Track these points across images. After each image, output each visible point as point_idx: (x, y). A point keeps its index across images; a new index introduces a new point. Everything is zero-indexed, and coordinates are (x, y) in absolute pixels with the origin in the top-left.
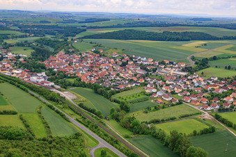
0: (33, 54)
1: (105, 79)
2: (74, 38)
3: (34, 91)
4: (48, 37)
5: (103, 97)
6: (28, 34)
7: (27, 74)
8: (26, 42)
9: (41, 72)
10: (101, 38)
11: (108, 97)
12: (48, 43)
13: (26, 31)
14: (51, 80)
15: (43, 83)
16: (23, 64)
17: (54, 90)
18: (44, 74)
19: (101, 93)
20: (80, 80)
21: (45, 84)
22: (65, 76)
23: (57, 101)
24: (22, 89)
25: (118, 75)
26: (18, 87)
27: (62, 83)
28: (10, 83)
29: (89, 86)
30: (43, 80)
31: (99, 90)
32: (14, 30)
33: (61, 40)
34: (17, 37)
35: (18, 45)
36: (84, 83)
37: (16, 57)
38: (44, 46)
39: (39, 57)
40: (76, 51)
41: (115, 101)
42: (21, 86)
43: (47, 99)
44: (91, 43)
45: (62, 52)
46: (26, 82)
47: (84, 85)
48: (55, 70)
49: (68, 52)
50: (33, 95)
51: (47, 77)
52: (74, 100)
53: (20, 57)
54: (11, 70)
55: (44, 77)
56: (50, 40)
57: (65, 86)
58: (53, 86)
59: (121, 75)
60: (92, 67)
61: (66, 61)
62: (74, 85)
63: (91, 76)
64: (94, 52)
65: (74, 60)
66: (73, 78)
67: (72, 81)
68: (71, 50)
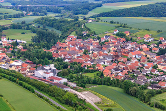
0: (34, 40)
1: (138, 73)
2: (87, 16)
3: (42, 90)
4: (52, 15)
5: (138, 100)
6: (25, 13)
7: (29, 66)
8: (23, 23)
9: (48, 64)
10: (124, 15)
11: (145, 100)
12: (52, 24)
13: (22, 9)
14: (63, 75)
15: (52, 79)
16: (23, 53)
17: (69, 89)
18: (52, 67)
19: (135, 94)
20: (102, 75)
21: (56, 81)
22: (81, 70)
23: (76, 105)
24: (26, 88)
25: (155, 67)
26: (21, 84)
27: (78, 79)
28: (10, 79)
29: (116, 83)
30: (52, 74)
31: (132, 89)
33: (69, 19)
34: (10, 17)
35: (14, 27)
36: (109, 79)
38: (47, 28)
39: (42, 43)
40: (92, 34)
41: (157, 106)
42: (24, 83)
43: (60, 102)
44: (112, 22)
45: (73, 36)
46: (29, 78)
48: (67, 60)
49: (80, 36)
50: (41, 97)
51: (57, 71)
52: (97, 103)
53: (17, 44)
54: (8, 62)
55: (53, 71)
56: (55, 20)
57: (83, 84)
58: (66, 84)
59: (161, 67)
60: (117, 56)
61: (80, 49)
62: (95, 83)
63: (117, 69)
64: (118, 35)
65: (91, 47)
66: (92, 72)
67: (91, 76)
68: (85, 33)
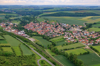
0: (20, 23)
1: (48, 33)
2: (38, 16)
3: (19, 38)
4: (28, 16)
5: (46, 40)
6: (19, 15)
7: (17, 31)
8: (18, 18)
9: (22, 30)
10: (49, 16)
11: (48, 40)
12: (27, 19)
13: (19, 14)
15: (23, 35)
16: (16, 27)
17: (27, 38)
18: (23, 31)
19: (45, 39)
20: (38, 33)
21: (24, 35)
22: (32, 32)
23: (27, 42)
24: (14, 37)
25: (53, 31)
26: (13, 36)
27: (30, 35)
28: (10, 35)
29: (41, 36)
30: (23, 33)
31: (44, 37)
32: (14, 14)
33: (32, 17)
34: (15, 16)
35: (15, 20)
37: (13, 25)
39: (22, 24)
40: (38, 22)
41: (51, 42)
42: (14, 36)
43: (23, 41)
44: (44, 18)
45: (32, 22)
46: (16, 35)
47: (39, 35)
48: (28, 29)
49: (34, 22)
50: (18, 40)
51: (25, 33)
52: (34, 41)
53: (15, 25)
54: (11, 30)
55: (23, 32)
56: (28, 17)
57: (31, 36)
58: (26, 36)
59: (55, 31)
60: (43, 28)
61: (33, 26)
62: (35, 36)
63: (42, 32)
64: (45, 22)
65: (36, 25)
66: (35, 32)
67: (34, 34)
68: (35, 21)
